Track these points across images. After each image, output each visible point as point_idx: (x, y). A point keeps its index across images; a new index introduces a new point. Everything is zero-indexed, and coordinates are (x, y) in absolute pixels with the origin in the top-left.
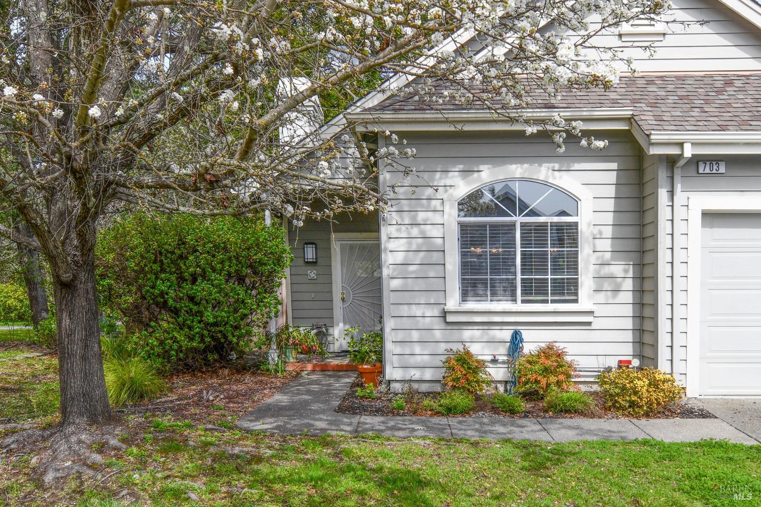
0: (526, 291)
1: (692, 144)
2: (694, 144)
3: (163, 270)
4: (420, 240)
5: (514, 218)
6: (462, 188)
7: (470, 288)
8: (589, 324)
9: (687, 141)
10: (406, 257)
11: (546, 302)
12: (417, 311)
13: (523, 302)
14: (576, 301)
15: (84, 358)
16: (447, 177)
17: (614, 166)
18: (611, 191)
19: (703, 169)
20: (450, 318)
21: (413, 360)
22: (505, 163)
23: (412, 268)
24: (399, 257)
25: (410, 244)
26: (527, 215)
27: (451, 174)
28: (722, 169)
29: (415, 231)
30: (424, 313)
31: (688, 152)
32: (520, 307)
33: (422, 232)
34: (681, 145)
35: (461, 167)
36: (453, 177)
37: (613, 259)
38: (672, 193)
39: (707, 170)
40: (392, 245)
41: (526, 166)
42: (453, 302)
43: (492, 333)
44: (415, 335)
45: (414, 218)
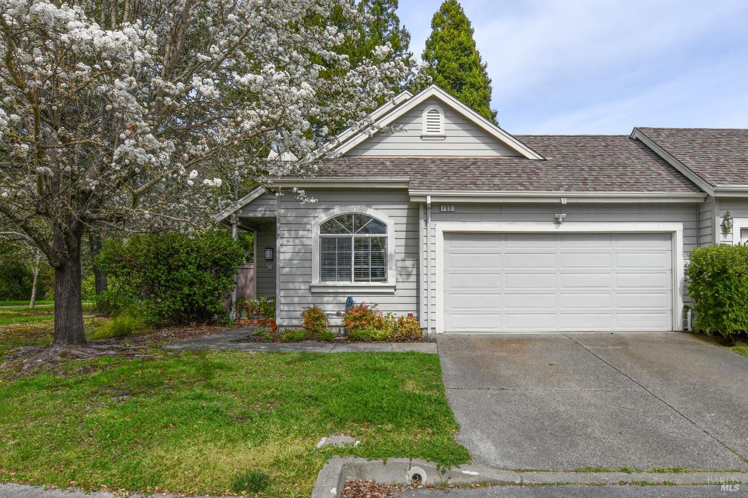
0: (356, 275)
1: (431, 197)
2: (432, 197)
3: (159, 262)
4: (300, 247)
5: (351, 234)
6: (323, 217)
7: (326, 274)
8: (393, 293)
9: (429, 195)
10: (292, 255)
11: (368, 281)
12: (297, 286)
13: (355, 281)
14: (385, 280)
15: (67, 308)
16: (315, 212)
17: (406, 207)
18: (404, 220)
19: (443, 209)
20: (313, 290)
21: (294, 314)
22: (347, 205)
23: (295, 262)
24: (288, 256)
25: (294, 249)
26: (357, 233)
27: (318, 211)
28: (453, 210)
29: (297, 241)
30: (300, 287)
31: (429, 200)
32: (354, 284)
33: (301, 242)
34: (425, 197)
35: (323, 207)
36: (319, 212)
37: (405, 257)
38: (426, 221)
39: (445, 210)
40: (283, 249)
41: (358, 206)
42: (316, 281)
43: (339, 298)
44: (296, 300)
45: (297, 234)
